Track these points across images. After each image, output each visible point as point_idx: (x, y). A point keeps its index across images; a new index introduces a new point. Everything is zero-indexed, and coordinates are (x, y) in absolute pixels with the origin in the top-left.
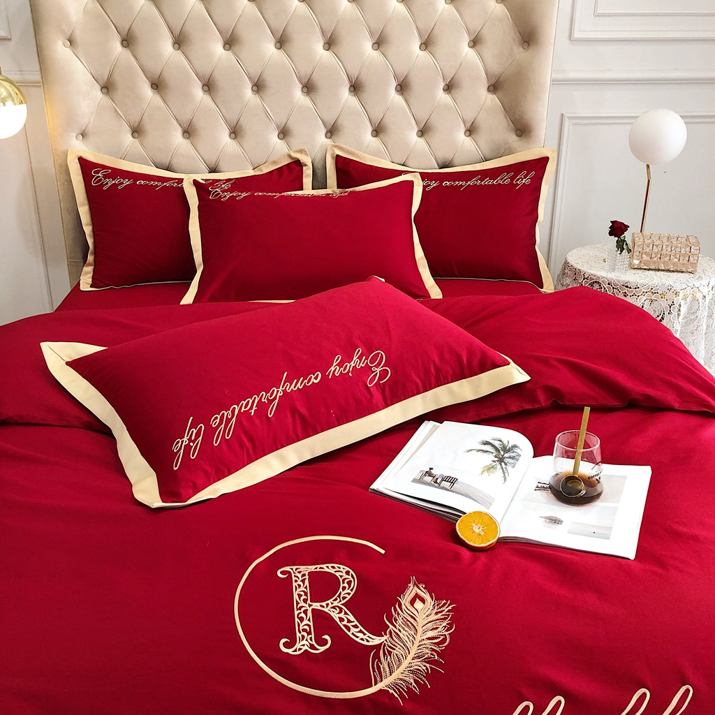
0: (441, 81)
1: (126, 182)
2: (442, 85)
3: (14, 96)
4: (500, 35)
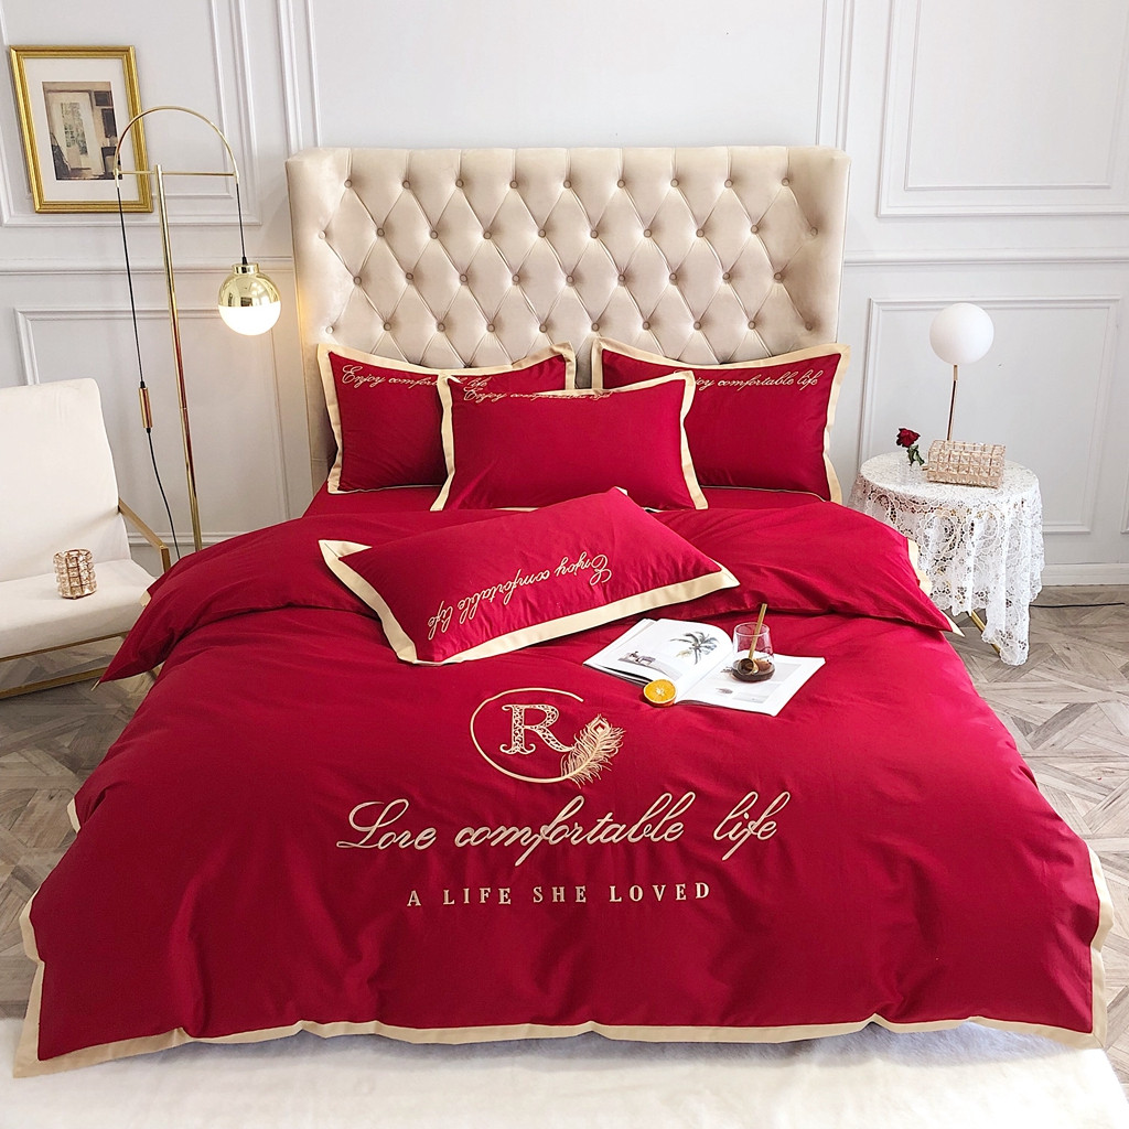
0: (720, 269)
1: (378, 380)
2: (721, 274)
3: (270, 292)
4: (786, 221)
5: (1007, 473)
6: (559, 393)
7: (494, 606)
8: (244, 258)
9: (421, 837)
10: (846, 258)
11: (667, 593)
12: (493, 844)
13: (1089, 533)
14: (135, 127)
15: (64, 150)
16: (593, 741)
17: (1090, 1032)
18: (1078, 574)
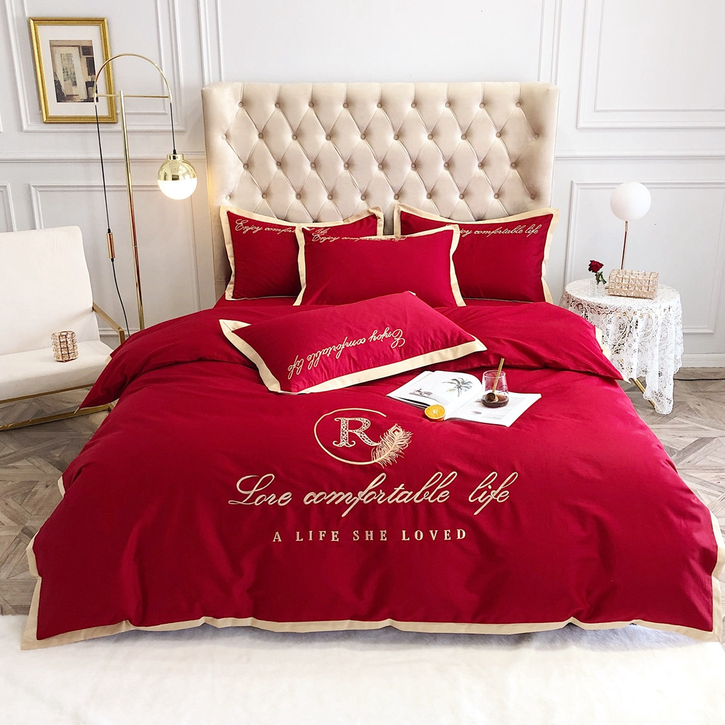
0: (476, 160)
1: (258, 229)
2: (477, 163)
3: (190, 171)
4: (518, 129)
5: (659, 291)
6: (373, 238)
7: (331, 361)
8: (174, 151)
9: (282, 498)
10: (558, 154)
11: (440, 354)
12: (328, 503)
13: (712, 334)
14: (106, 66)
15: (62, 83)
16: (392, 439)
17: (711, 631)
18: (705, 361)
